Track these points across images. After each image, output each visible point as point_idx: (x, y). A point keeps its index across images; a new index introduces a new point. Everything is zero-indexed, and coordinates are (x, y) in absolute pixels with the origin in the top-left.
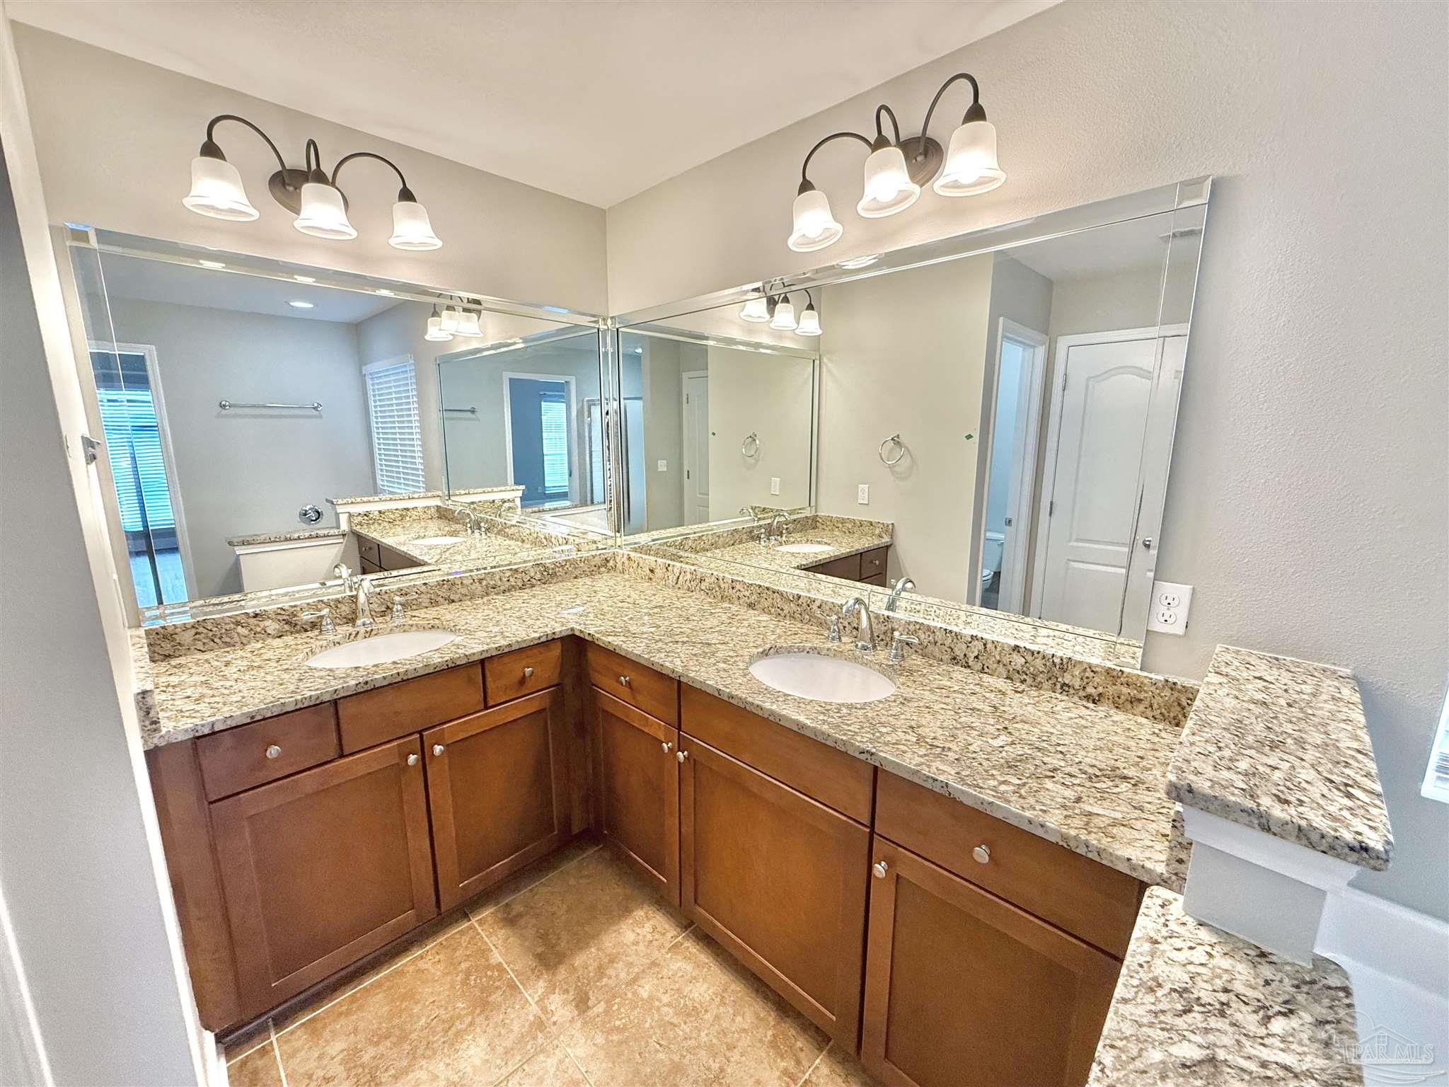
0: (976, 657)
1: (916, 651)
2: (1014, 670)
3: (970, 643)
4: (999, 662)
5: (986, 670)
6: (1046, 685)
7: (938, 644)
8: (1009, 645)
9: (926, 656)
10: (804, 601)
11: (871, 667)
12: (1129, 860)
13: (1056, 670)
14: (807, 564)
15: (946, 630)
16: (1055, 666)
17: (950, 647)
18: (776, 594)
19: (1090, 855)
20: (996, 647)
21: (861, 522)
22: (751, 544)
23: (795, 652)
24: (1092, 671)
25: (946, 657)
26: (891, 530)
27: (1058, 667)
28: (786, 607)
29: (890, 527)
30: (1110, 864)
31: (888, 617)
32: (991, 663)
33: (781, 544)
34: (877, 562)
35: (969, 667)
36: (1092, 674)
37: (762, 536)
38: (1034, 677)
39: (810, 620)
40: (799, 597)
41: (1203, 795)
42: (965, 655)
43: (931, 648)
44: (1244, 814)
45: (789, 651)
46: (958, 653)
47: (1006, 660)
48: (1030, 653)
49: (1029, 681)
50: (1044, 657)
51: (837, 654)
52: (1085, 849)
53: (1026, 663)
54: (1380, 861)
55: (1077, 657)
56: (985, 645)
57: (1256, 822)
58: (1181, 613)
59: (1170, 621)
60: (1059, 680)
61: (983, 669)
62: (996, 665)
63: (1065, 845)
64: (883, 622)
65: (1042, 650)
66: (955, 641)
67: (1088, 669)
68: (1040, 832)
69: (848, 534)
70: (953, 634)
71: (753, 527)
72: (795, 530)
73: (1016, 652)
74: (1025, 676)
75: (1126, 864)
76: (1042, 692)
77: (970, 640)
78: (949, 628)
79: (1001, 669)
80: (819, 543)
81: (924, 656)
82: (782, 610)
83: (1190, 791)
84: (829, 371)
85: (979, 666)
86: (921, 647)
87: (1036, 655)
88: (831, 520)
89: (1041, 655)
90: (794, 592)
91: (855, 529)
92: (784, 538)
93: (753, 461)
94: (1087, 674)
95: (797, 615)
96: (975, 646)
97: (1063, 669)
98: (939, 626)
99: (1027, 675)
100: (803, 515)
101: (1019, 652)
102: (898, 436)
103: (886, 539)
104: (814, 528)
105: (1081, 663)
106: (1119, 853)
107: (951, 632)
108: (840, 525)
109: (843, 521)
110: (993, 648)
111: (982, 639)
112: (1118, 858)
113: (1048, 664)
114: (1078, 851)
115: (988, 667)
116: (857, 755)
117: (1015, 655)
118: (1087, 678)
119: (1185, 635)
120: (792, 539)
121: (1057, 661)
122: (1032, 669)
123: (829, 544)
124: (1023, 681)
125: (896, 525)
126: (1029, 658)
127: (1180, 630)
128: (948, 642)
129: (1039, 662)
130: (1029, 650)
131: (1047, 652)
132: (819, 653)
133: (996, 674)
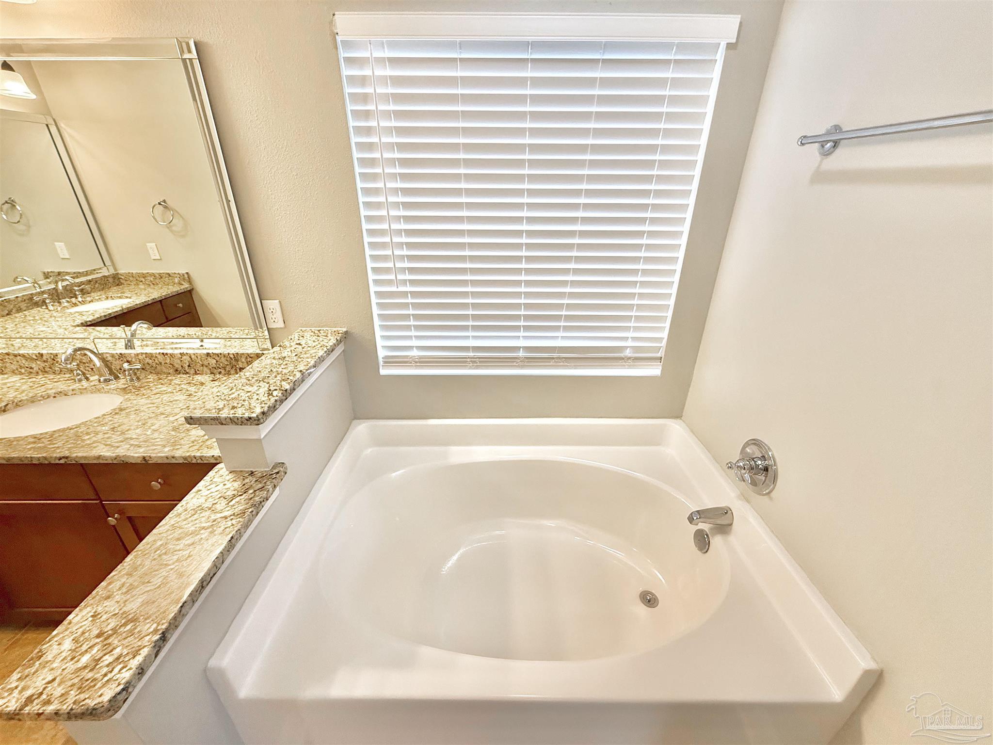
0: (189, 366)
1: (151, 372)
2: (212, 368)
3: (181, 358)
4: (203, 365)
5: (198, 372)
6: (233, 372)
7: (163, 364)
8: (204, 354)
9: (158, 373)
10: (48, 357)
11: (112, 393)
12: (213, 456)
13: (234, 363)
14: (94, 320)
15: (163, 353)
16: (232, 360)
17: (170, 364)
18: (19, 357)
19: (199, 462)
20: (197, 357)
21: (160, 274)
22: (35, 311)
23: (40, 400)
24: (250, 357)
25: (171, 371)
26: (188, 278)
27: (233, 359)
28: (34, 366)
29: (186, 276)
30: (207, 462)
31: (121, 354)
32: (198, 367)
33: (75, 305)
34: (180, 305)
35: (187, 373)
36: (251, 359)
37: (47, 301)
38: (224, 368)
39: (61, 371)
40: (42, 355)
41: (197, 418)
42: (182, 366)
43: (158, 367)
44: (213, 421)
45: (33, 400)
46: (177, 366)
47: (206, 363)
48: (216, 356)
49: (223, 371)
50: (224, 356)
51: (83, 391)
52: (195, 460)
53: (217, 362)
54: (256, 421)
55: (241, 352)
56: (190, 357)
57: (217, 422)
58: (278, 314)
59: (276, 321)
60: (237, 366)
61: (196, 372)
62: (202, 368)
63: (186, 462)
64: (119, 359)
65: (222, 352)
66: (172, 359)
67: (248, 357)
68: (174, 461)
69: (152, 286)
70: (169, 355)
71: (32, 294)
72: (94, 290)
73: (209, 357)
74: (220, 370)
75: (213, 458)
76: (230, 376)
77: (180, 356)
78: (165, 351)
79: (205, 369)
80: (120, 297)
81: (157, 374)
82: (31, 368)
83: (191, 418)
84: (70, 136)
85: (192, 371)
86: (153, 369)
87: (220, 356)
88: (132, 275)
89: (222, 355)
90: (35, 352)
91: (157, 281)
92: (80, 299)
93: (24, 228)
94: (249, 360)
95: (47, 369)
96: (185, 359)
97: (237, 360)
98: (158, 352)
99: (220, 368)
100: (99, 275)
101: (210, 356)
102: (164, 201)
103: (186, 286)
104: (118, 285)
105: (243, 354)
106: (208, 455)
107: (167, 354)
108: (143, 280)
109: (144, 276)
110: (196, 358)
111: (187, 354)
112: (209, 457)
113: (228, 359)
114: (193, 462)
115: (198, 370)
116: (57, 462)
117: (209, 359)
118: (249, 361)
119: (285, 327)
120: (89, 299)
121: (232, 356)
122: (221, 364)
123: (130, 298)
124: (220, 373)
125: (190, 273)
126: (218, 359)
127: (282, 325)
128: (168, 361)
129: (223, 359)
130: (215, 354)
131: (225, 352)
132: (66, 395)
133: (204, 372)
